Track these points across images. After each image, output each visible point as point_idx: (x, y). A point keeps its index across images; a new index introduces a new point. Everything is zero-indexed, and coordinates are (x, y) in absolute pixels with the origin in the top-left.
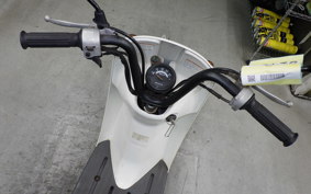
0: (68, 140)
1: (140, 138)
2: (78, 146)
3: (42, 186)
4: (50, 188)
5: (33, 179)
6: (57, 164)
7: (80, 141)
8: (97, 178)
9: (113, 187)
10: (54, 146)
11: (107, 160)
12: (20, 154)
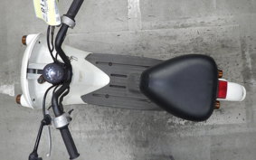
0: (82, 125)
1: (81, 77)
2: (84, 118)
3: (115, 129)
4: (115, 124)
5: (112, 136)
6: (100, 126)
7: (80, 118)
8: (107, 96)
9: (110, 85)
10: (89, 133)
11: (94, 94)
12: (99, 151)
